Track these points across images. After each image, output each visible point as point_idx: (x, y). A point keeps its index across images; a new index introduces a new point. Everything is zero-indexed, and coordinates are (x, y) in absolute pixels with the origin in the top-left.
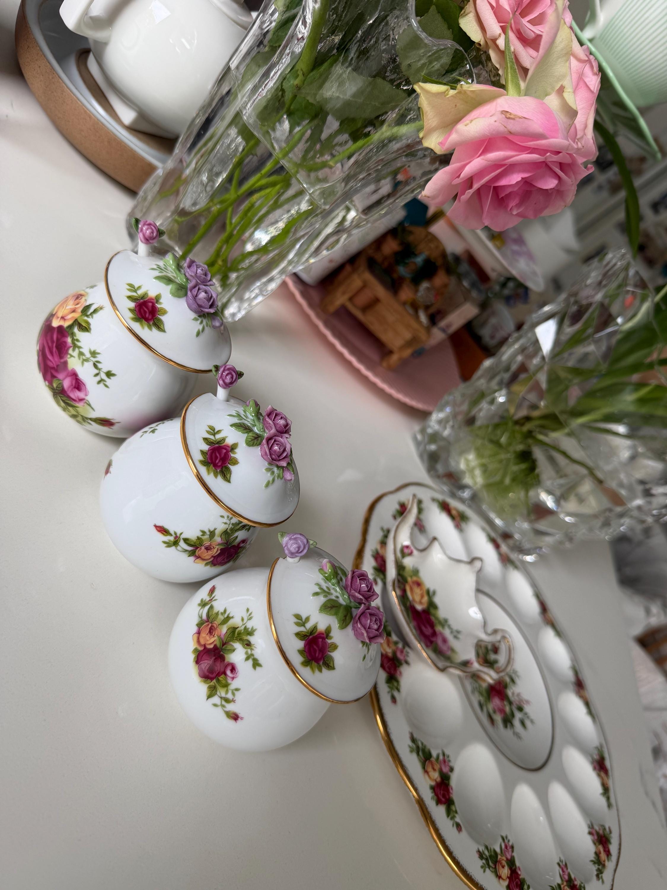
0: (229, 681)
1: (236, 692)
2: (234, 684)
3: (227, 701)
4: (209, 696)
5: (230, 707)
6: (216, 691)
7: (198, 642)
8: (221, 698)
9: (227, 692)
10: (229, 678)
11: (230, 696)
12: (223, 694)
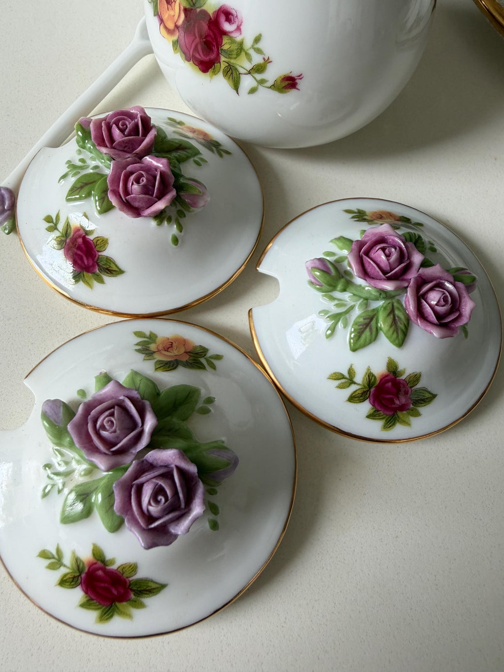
0: (239, 38)
1: (260, 45)
2: (247, 36)
3: (259, 69)
4: (236, 86)
5: (272, 74)
6: (236, 69)
7: (170, 32)
8: (249, 73)
9: (248, 56)
10: (233, 35)
11: (257, 59)
12: (249, 66)
